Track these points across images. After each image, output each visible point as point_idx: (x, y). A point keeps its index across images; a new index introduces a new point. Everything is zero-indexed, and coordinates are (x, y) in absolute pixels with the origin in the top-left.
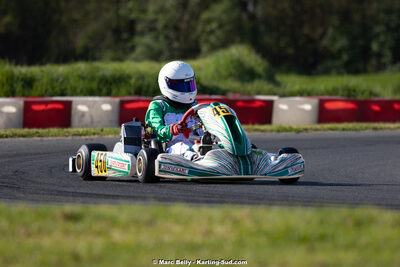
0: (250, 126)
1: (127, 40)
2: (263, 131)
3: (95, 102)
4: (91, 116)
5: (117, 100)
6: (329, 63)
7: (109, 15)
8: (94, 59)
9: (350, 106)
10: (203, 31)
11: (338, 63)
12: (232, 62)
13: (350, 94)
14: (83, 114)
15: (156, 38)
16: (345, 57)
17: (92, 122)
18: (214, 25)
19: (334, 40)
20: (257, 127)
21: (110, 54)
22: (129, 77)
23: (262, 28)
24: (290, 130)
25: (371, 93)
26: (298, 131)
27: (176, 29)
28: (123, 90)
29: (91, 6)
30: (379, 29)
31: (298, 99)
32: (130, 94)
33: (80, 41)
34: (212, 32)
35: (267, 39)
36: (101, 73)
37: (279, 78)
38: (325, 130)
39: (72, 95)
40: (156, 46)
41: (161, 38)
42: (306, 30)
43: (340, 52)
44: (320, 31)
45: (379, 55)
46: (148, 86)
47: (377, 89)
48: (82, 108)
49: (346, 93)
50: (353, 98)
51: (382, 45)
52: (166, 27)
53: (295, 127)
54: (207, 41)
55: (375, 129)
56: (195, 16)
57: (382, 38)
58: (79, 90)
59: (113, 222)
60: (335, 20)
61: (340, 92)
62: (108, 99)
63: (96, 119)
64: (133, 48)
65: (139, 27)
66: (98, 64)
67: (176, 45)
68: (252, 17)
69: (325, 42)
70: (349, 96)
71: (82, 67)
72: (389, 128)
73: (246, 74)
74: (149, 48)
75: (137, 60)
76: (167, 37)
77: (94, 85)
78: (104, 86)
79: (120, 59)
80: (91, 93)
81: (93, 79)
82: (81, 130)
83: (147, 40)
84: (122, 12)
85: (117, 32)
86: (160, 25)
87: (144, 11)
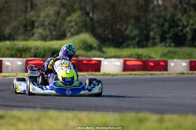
0: (90, 73)
1: (30, 31)
2: (96, 75)
3: (14, 61)
4: (12, 68)
5: (25, 59)
6: (129, 42)
7: (22, 18)
8: (14, 40)
9: (139, 63)
10: (68, 26)
11: (134, 42)
12: (81, 41)
13: (139, 57)
14: (8, 67)
15: (45, 30)
16: (137, 39)
17: (12, 70)
18: (73, 24)
19: (132, 31)
20: (93, 73)
21: (22, 37)
22: (31, 48)
23: (96, 25)
24: (110, 74)
25: (149, 57)
26: (113, 75)
27: (54, 25)
28: (28, 55)
29: (12, 14)
30: (154, 25)
31: (113, 59)
32: (31, 57)
33: (7, 31)
34: (72, 27)
35: (99, 30)
36: (17, 46)
37: (104, 49)
38: (126, 75)
39: (2, 57)
40: (44, 33)
41: (47, 30)
42: (118, 26)
43: (134, 37)
44: (125, 26)
45: (154, 38)
46: (40, 53)
47: (153, 55)
48: (8, 63)
49: (137, 57)
50: (140, 59)
51: (155, 33)
52: (49, 24)
53: (111, 73)
54: (69, 31)
55: (151, 74)
56: (64, 19)
57: (155, 30)
58: (6, 55)
59: (19, 119)
60: (133, 21)
61: (134, 56)
62: (20, 59)
63: (14, 69)
64: (33, 34)
65: (36, 24)
66: (16, 42)
67: (54, 33)
68: (92, 20)
69: (127, 32)
70: (138, 58)
71: (8, 43)
72: (158, 74)
73: (88, 47)
74: (41, 34)
75: (35, 40)
76: (50, 29)
77: (14, 52)
78: (18, 53)
79: (27, 40)
80: (12, 56)
81: (13, 49)
82: (6, 74)
83: (40, 30)
84: (28, 17)
85: (25, 26)
86: (46, 23)
87: (39, 17)
